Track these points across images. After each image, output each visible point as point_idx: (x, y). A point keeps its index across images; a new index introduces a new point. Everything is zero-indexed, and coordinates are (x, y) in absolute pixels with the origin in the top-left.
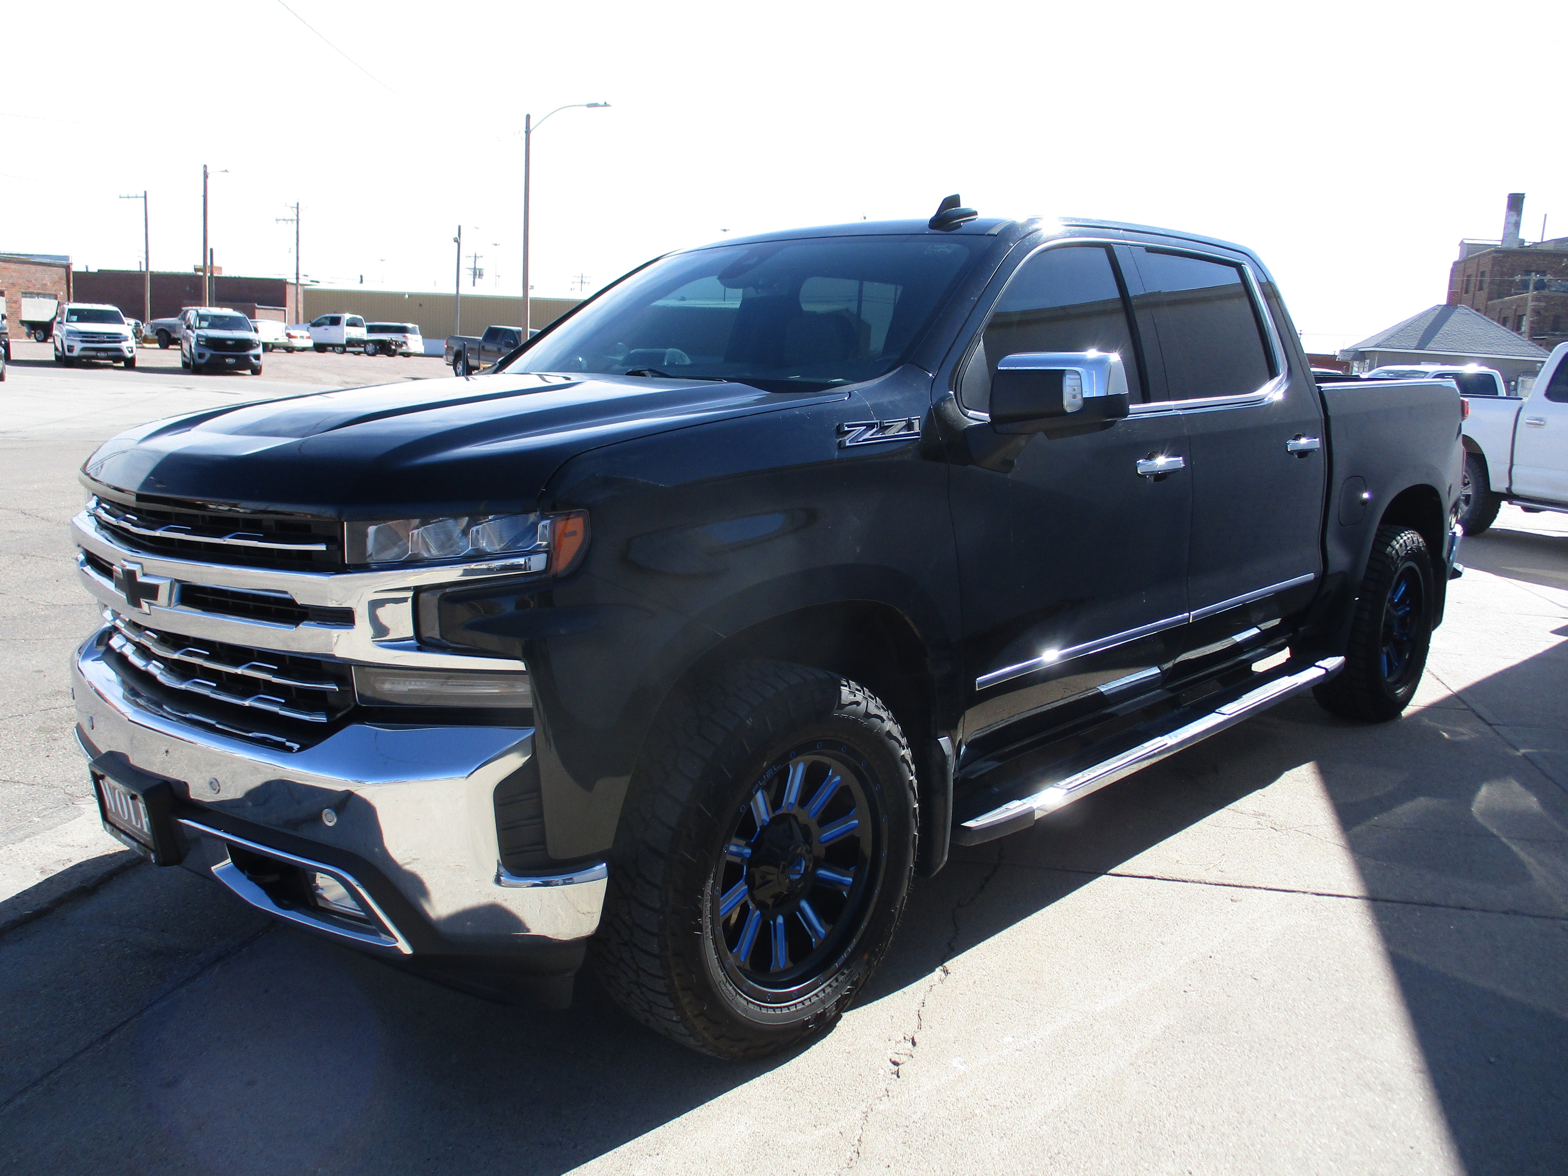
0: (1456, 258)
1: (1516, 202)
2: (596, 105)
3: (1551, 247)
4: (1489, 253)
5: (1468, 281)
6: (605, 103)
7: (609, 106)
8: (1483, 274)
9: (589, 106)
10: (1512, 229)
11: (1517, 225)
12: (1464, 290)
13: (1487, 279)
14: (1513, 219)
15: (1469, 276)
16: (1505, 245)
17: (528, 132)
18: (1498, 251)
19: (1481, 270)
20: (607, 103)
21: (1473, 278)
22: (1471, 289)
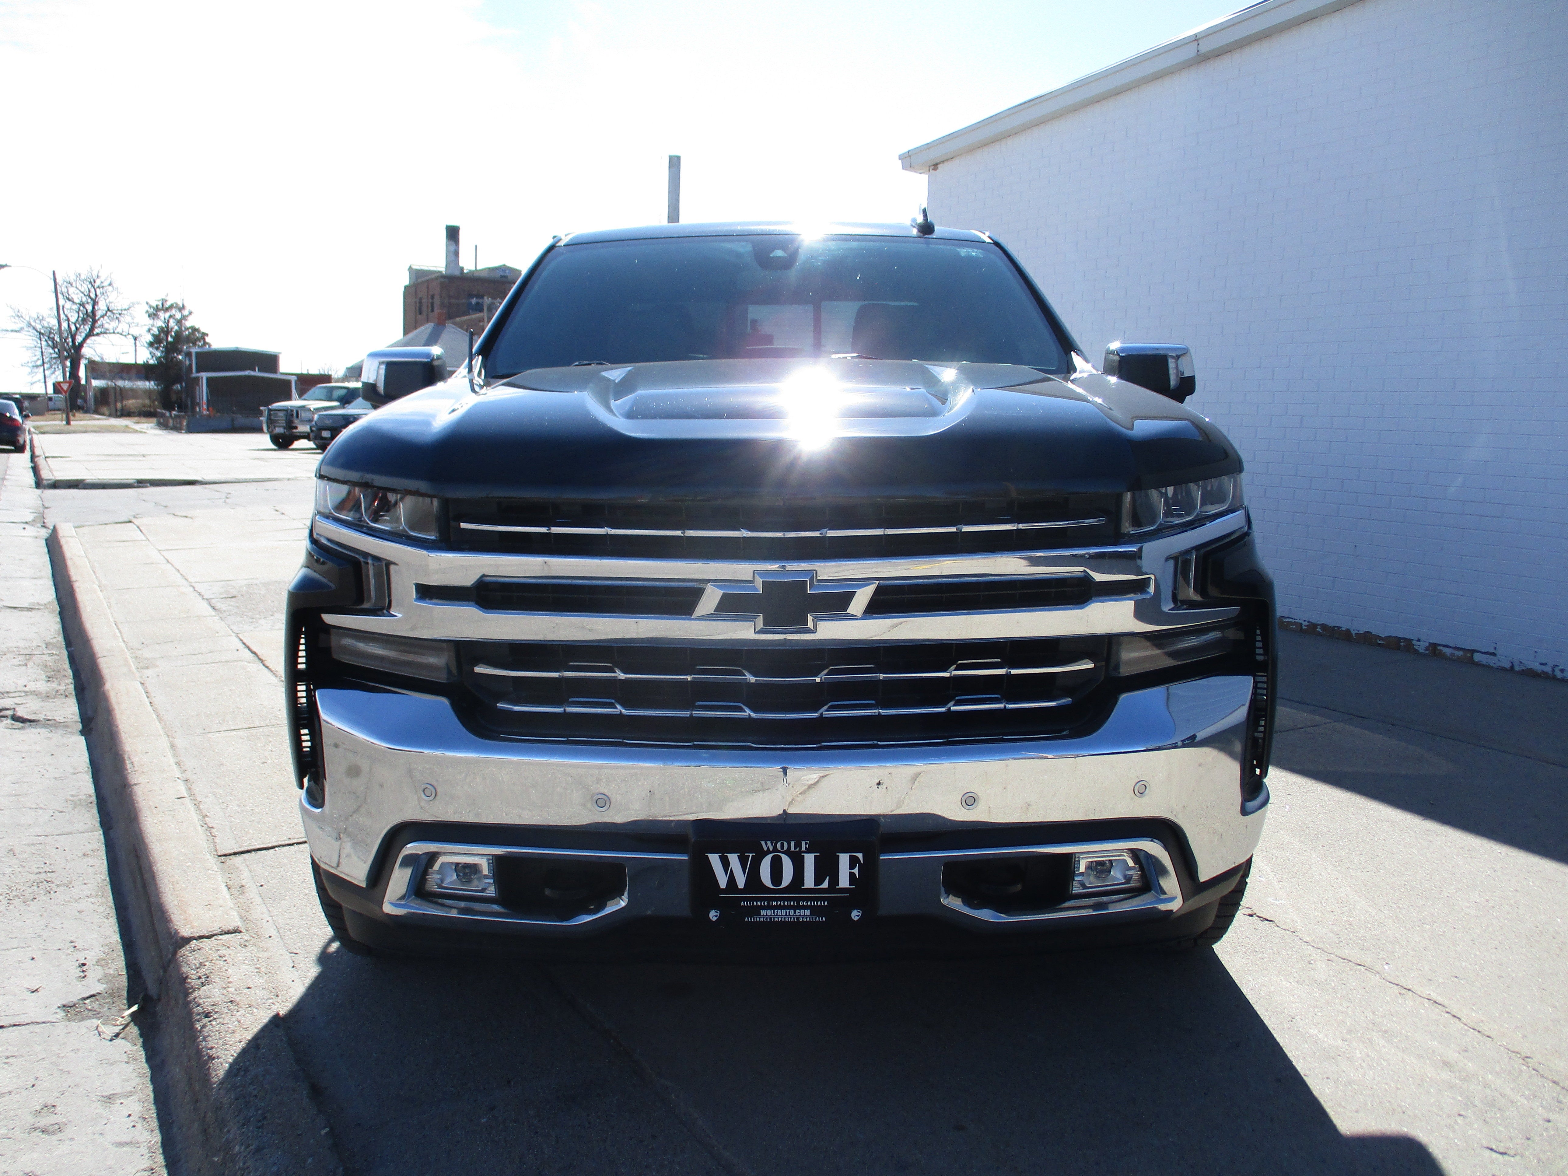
0: (407, 282)
1: (453, 234)
3: (486, 275)
4: (437, 278)
5: (420, 303)
8: (433, 297)
10: (453, 257)
11: (457, 253)
12: (418, 312)
13: (437, 301)
14: (453, 248)
15: (421, 299)
16: (450, 272)
18: (443, 277)
19: (431, 293)
21: (424, 301)
22: (424, 309)
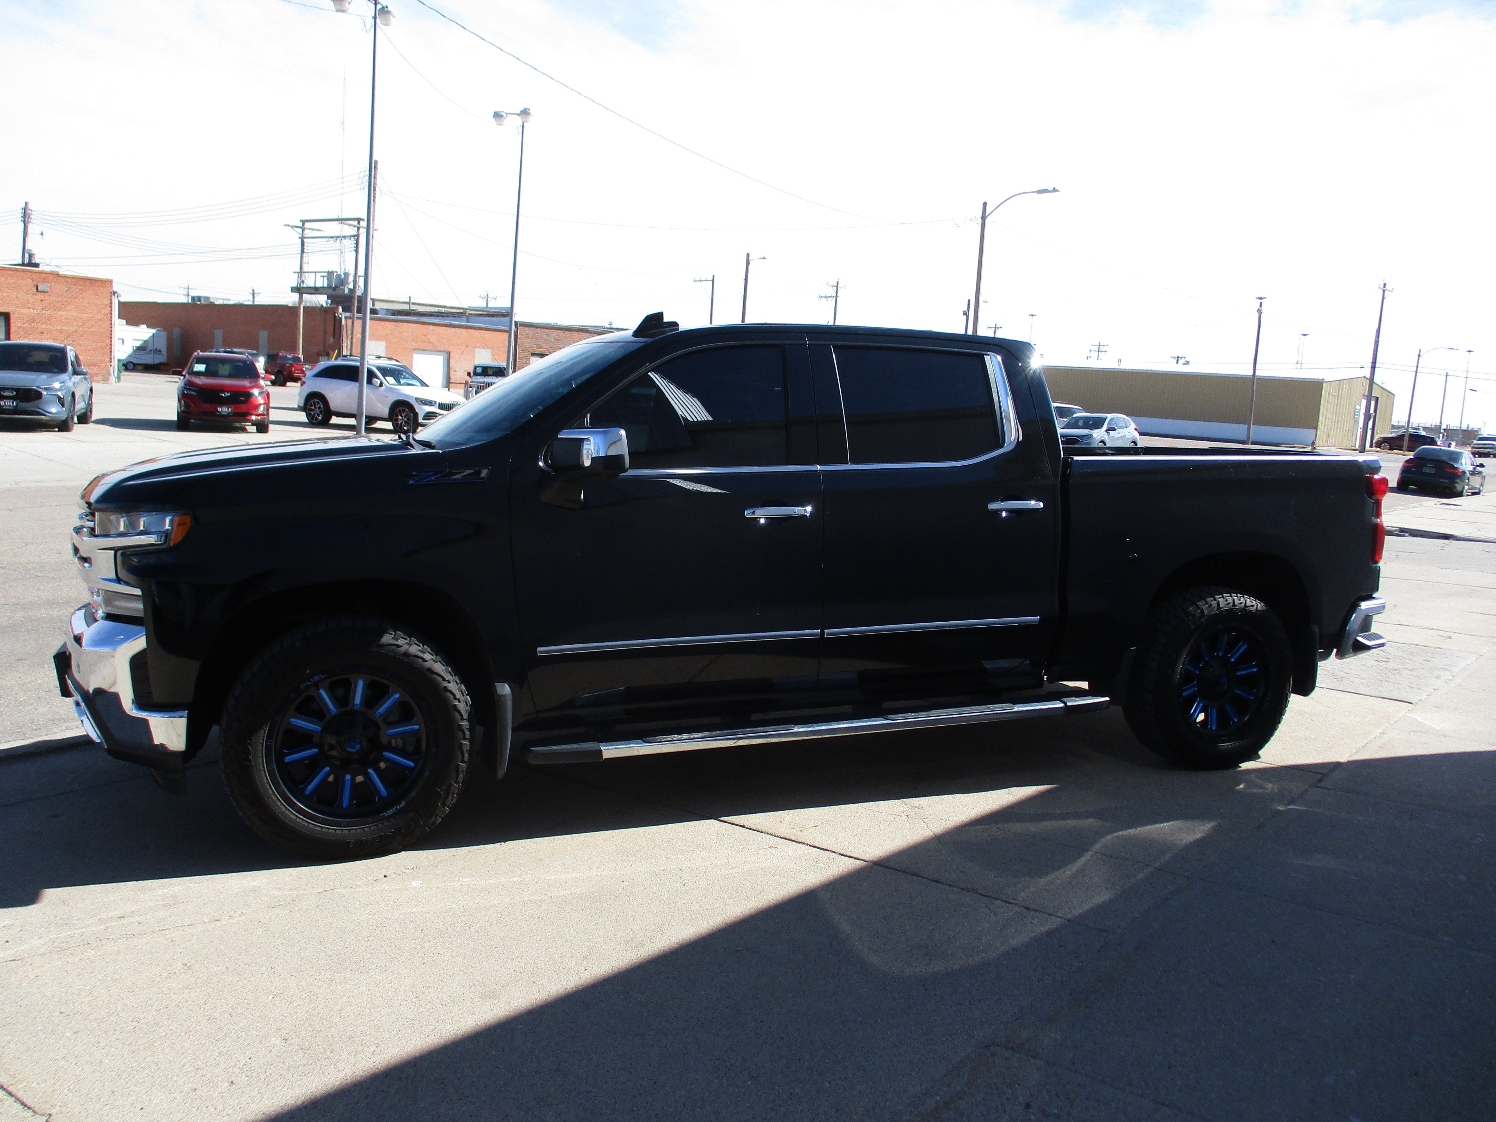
2: (1045, 191)
6: (1054, 188)
7: (1057, 191)
9: (1040, 192)
17: (984, 218)
20: (1056, 189)
